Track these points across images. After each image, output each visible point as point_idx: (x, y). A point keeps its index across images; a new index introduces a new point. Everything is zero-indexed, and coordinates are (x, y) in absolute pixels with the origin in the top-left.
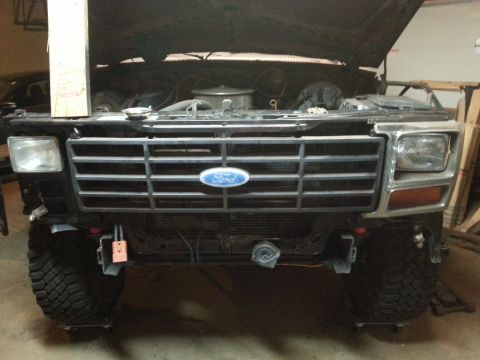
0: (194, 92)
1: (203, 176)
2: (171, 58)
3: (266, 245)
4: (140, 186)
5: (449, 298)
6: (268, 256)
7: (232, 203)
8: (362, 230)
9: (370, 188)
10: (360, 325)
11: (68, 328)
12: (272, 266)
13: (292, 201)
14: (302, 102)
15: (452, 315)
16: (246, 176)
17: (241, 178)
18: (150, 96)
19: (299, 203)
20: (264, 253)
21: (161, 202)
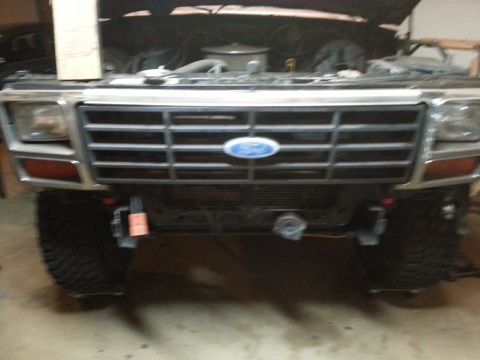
0: (206, 49)
1: (228, 147)
2: (178, 11)
3: (290, 217)
4: (160, 156)
5: (461, 264)
6: (292, 228)
7: (259, 175)
8: (389, 201)
9: (404, 159)
10: (375, 291)
11: (78, 296)
12: (297, 238)
13: (322, 173)
14: (319, 62)
15: (463, 280)
16: (275, 146)
17: (269, 149)
18: (157, 53)
19: (329, 174)
20: (289, 225)
21: (182, 172)
